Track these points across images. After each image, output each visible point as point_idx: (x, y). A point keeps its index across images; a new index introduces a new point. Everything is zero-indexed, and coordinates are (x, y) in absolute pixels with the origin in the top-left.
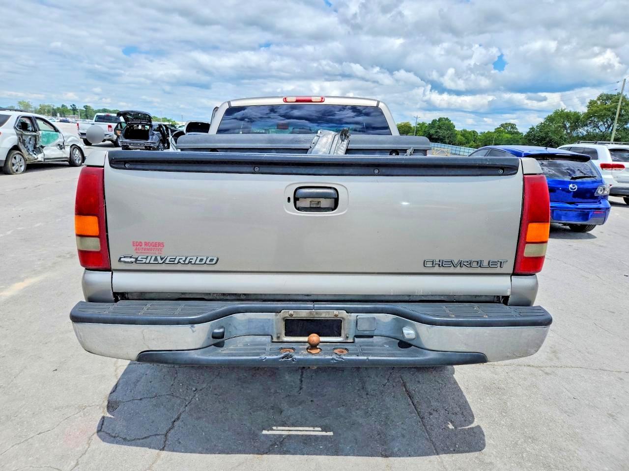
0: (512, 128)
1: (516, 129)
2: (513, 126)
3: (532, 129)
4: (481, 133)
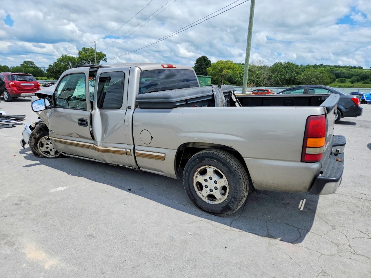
0: (32, 64)
1: (35, 65)
2: (32, 63)
3: (50, 65)
4: (12, 67)
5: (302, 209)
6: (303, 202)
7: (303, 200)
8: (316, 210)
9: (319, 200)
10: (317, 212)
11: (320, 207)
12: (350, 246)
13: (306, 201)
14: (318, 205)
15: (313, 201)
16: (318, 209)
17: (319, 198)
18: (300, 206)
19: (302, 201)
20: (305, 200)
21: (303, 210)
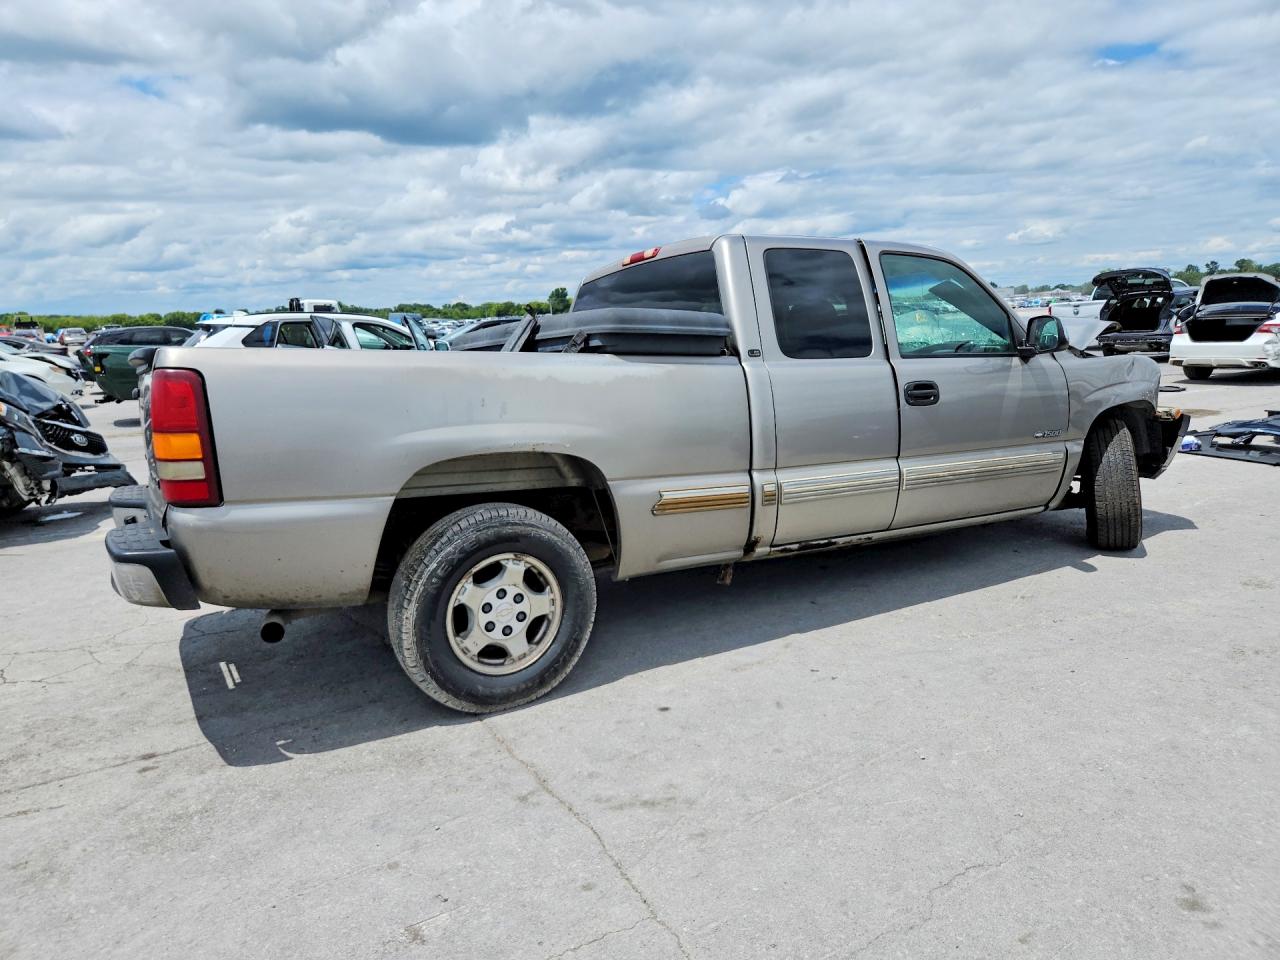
5: (223, 665)
6: (233, 680)
7: (235, 684)
8: (187, 678)
9: (190, 705)
10: (182, 674)
11: (181, 688)
12: (91, 653)
13: (227, 686)
14: (186, 691)
15: (205, 693)
16: (183, 682)
17: (193, 711)
18: (233, 667)
19: (238, 681)
20: (231, 685)
21: (219, 665)
